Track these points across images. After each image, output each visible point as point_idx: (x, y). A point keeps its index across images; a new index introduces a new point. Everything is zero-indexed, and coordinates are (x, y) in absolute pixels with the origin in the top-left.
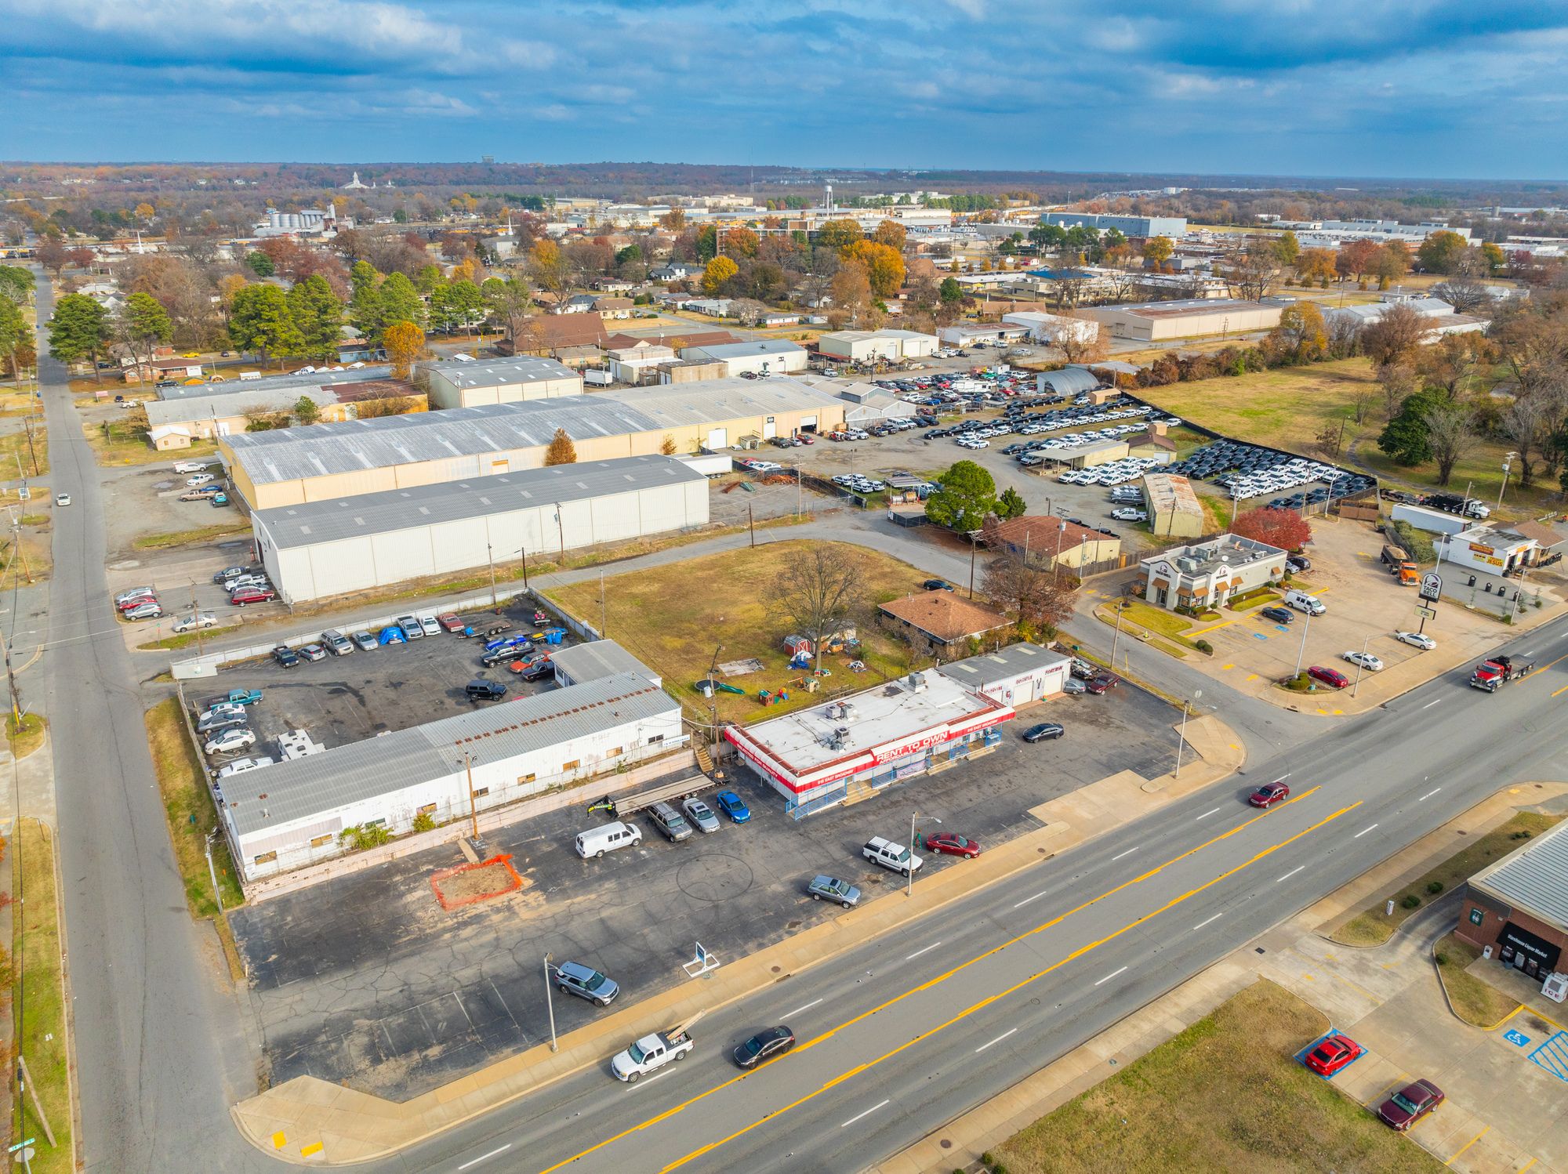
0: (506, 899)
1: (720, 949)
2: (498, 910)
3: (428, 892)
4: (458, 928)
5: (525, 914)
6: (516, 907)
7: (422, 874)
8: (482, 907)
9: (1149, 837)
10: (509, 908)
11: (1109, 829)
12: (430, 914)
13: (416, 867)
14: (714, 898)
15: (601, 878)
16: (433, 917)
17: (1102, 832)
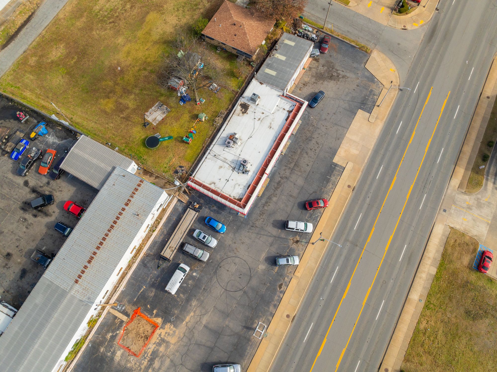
0: (158, 336)
1: (261, 317)
2: (159, 344)
3: (122, 351)
4: (151, 365)
5: (173, 340)
6: (165, 338)
7: (110, 341)
8: (151, 347)
9: (384, 155)
10: (163, 340)
11: (368, 157)
12: (133, 363)
13: (104, 338)
14: (241, 288)
15: (188, 300)
16: (135, 364)
17: (366, 161)
